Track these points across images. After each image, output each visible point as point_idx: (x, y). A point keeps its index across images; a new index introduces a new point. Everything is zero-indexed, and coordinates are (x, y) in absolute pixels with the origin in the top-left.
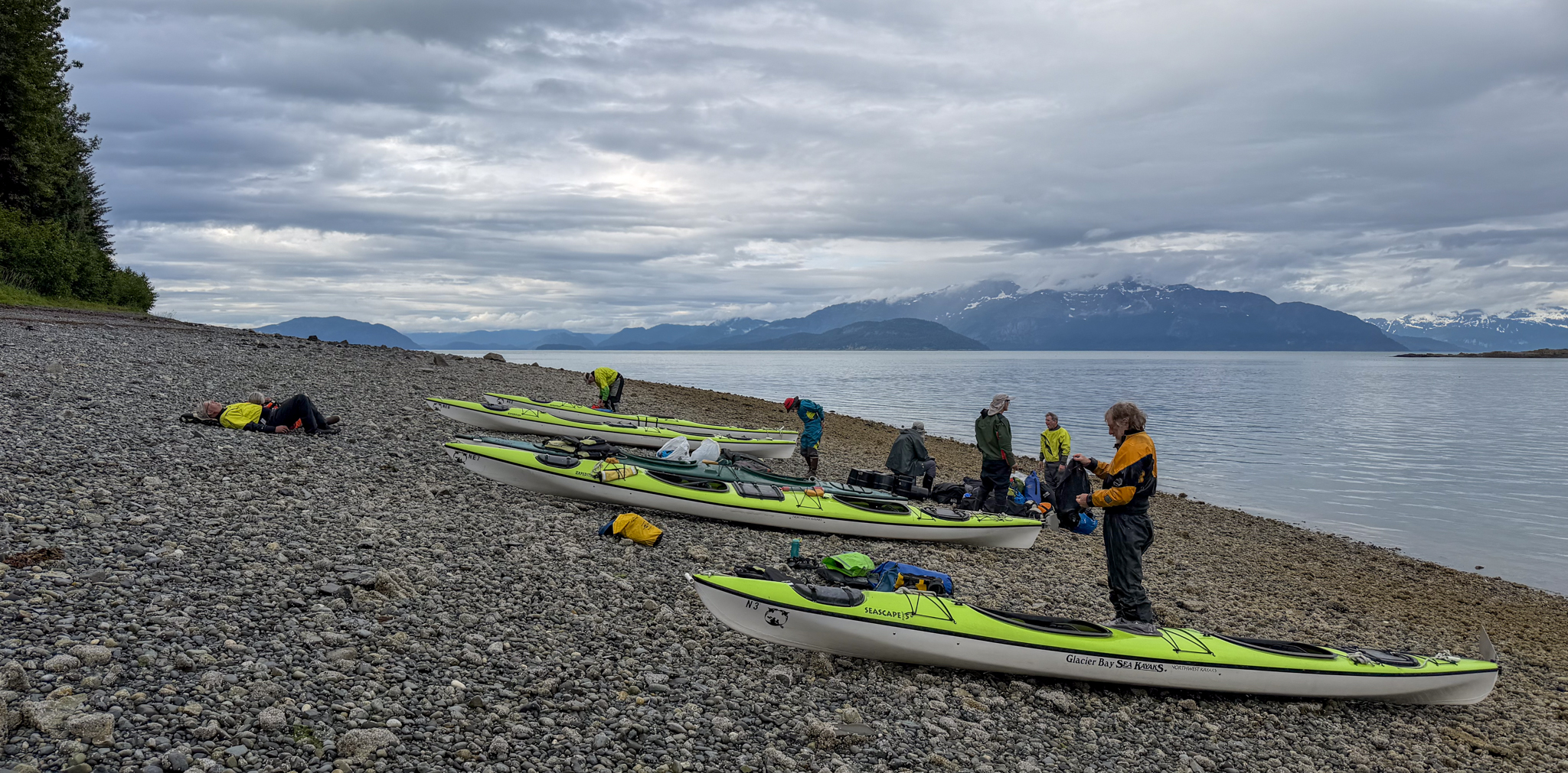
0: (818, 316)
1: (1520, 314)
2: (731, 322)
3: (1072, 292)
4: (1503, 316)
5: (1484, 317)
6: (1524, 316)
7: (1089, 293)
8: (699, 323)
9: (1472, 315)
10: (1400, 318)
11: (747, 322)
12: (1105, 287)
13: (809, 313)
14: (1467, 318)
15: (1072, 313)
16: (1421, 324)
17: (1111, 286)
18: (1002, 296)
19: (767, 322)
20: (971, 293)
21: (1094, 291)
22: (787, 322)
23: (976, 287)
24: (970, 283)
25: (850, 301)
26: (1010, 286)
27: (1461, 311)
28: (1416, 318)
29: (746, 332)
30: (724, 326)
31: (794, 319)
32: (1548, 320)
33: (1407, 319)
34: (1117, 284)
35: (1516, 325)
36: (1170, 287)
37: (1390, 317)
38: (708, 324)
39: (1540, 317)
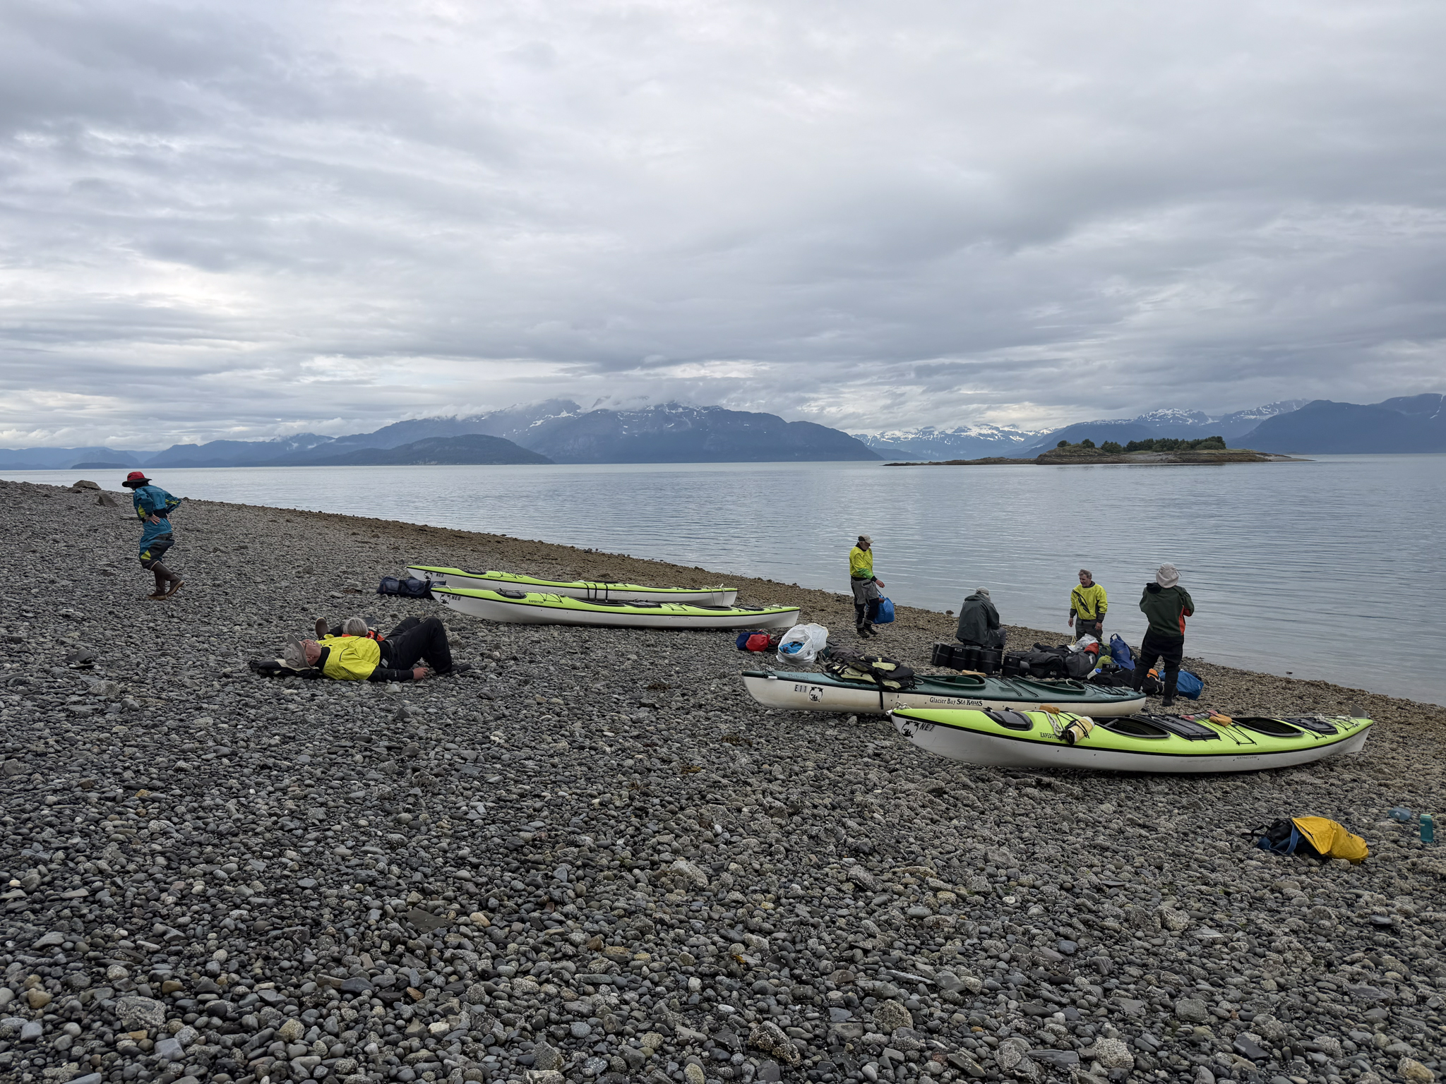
0: (386, 431)
1: (961, 430)
2: (297, 438)
3: (627, 411)
4: (949, 432)
5: (936, 433)
6: (964, 431)
7: (640, 412)
8: (261, 439)
9: (928, 431)
10: (877, 434)
11: (310, 438)
12: (652, 408)
13: (377, 429)
14: (924, 433)
15: (625, 430)
16: (892, 439)
17: (657, 407)
18: (564, 414)
19: (332, 438)
20: (537, 412)
21: (643, 411)
22: (353, 438)
23: (541, 406)
24: (535, 402)
25: (419, 417)
26: (571, 406)
27: (920, 428)
28: (889, 434)
29: (310, 447)
30: (287, 441)
31: (362, 435)
32: (980, 434)
33: (882, 435)
34: (662, 405)
35: (958, 438)
36: (705, 408)
37: (871, 433)
38: (268, 440)
39: (974, 432)
